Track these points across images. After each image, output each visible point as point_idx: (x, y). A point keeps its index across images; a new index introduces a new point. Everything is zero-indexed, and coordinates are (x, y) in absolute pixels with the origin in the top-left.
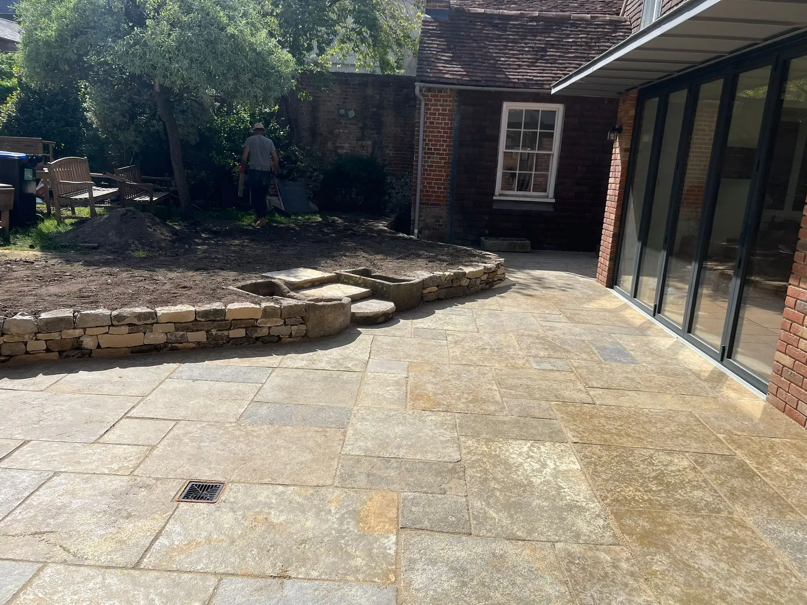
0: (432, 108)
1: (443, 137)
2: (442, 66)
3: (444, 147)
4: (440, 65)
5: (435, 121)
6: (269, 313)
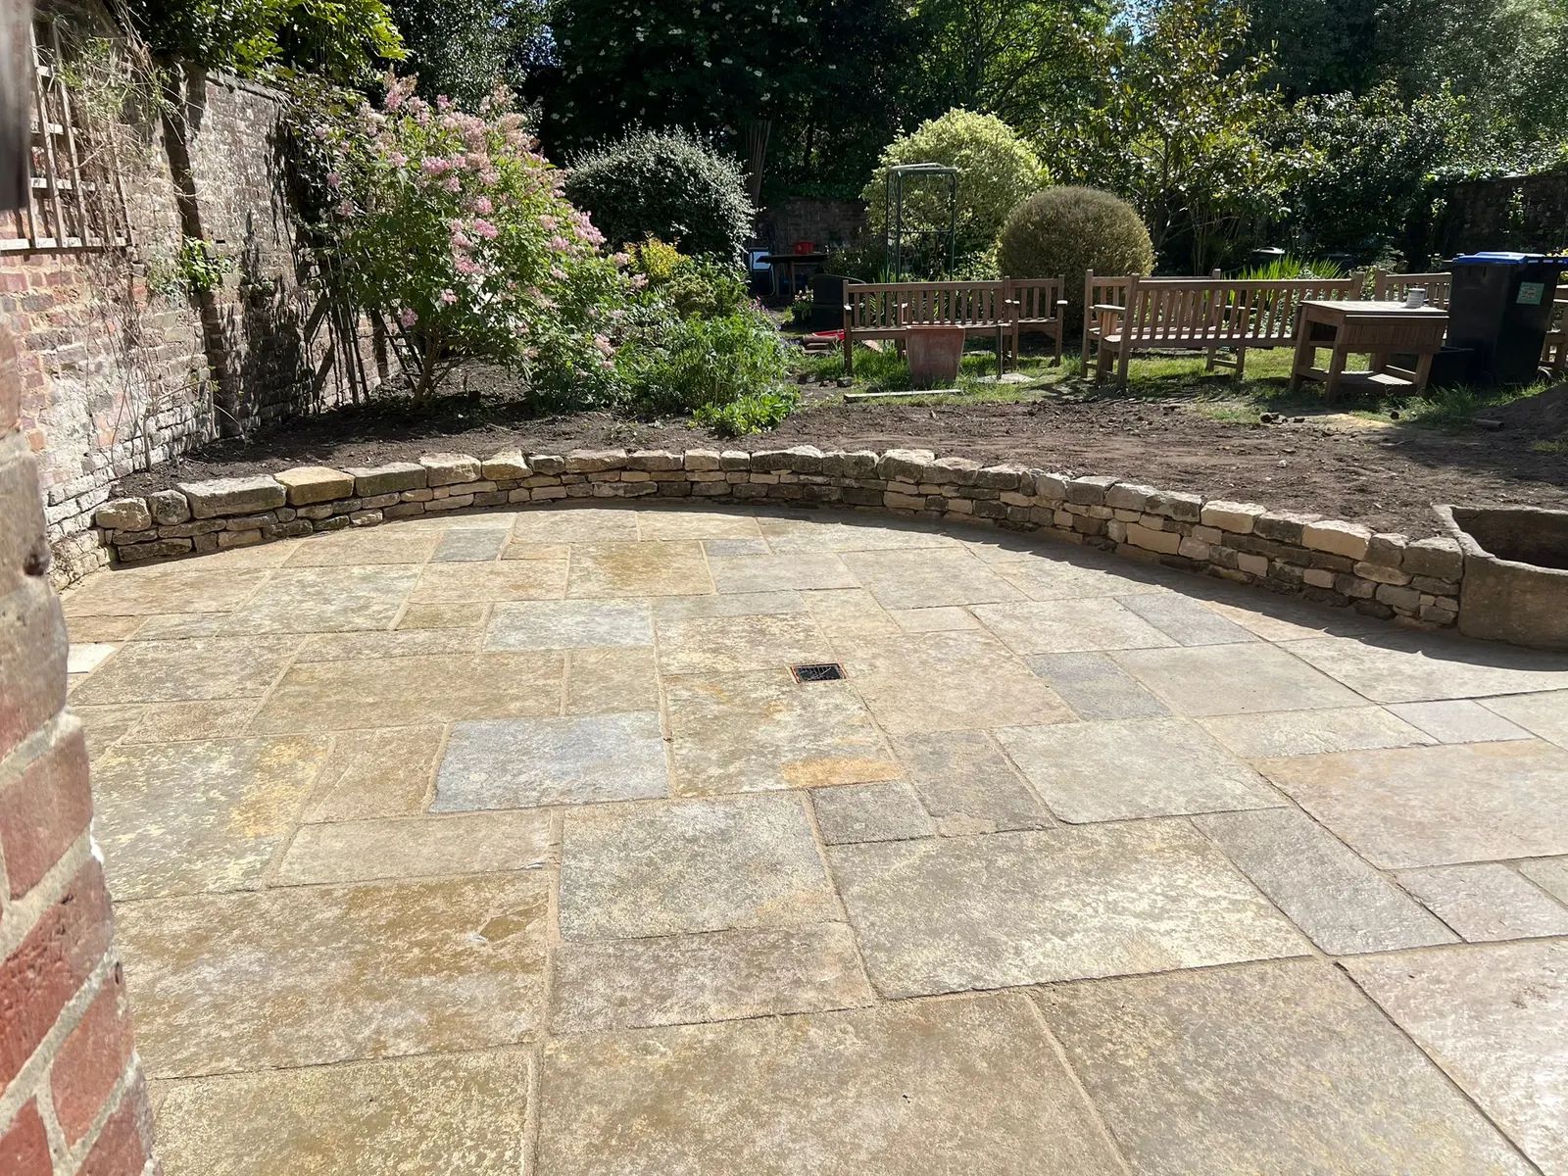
6: (1378, 552)
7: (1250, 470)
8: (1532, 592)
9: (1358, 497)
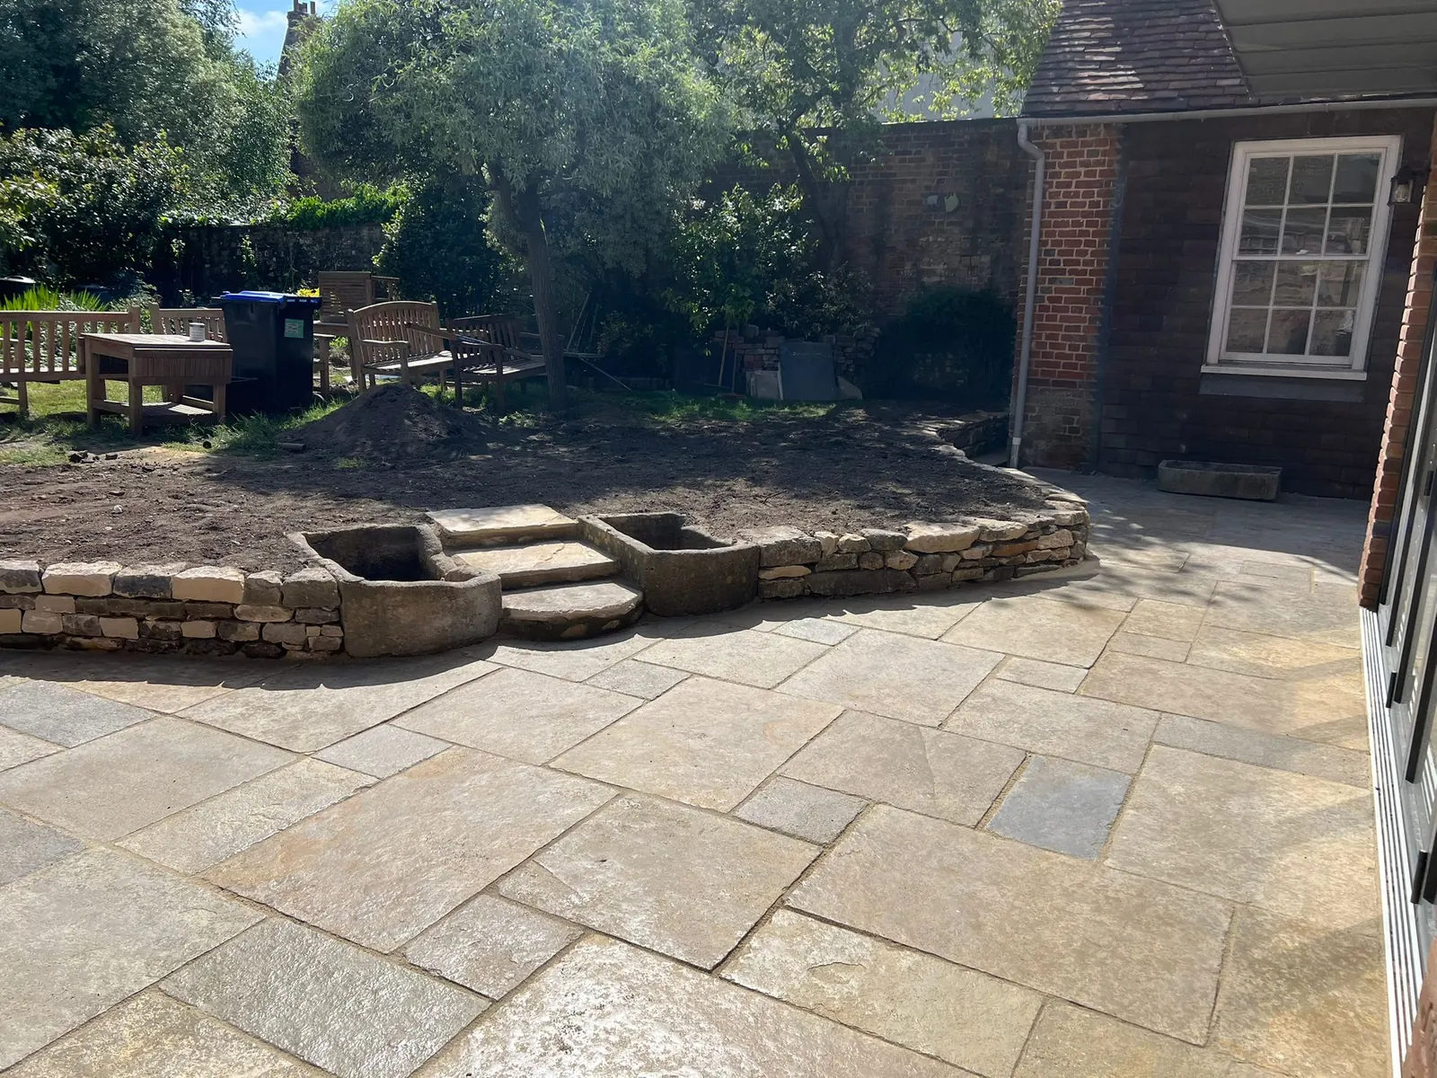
0: (1063, 171)
1: (1083, 233)
2: (1089, 77)
3: (1088, 257)
4: (1086, 74)
5: (1069, 201)
6: (256, 593)
7: (83, 521)
8: (403, 606)
9: (213, 536)
